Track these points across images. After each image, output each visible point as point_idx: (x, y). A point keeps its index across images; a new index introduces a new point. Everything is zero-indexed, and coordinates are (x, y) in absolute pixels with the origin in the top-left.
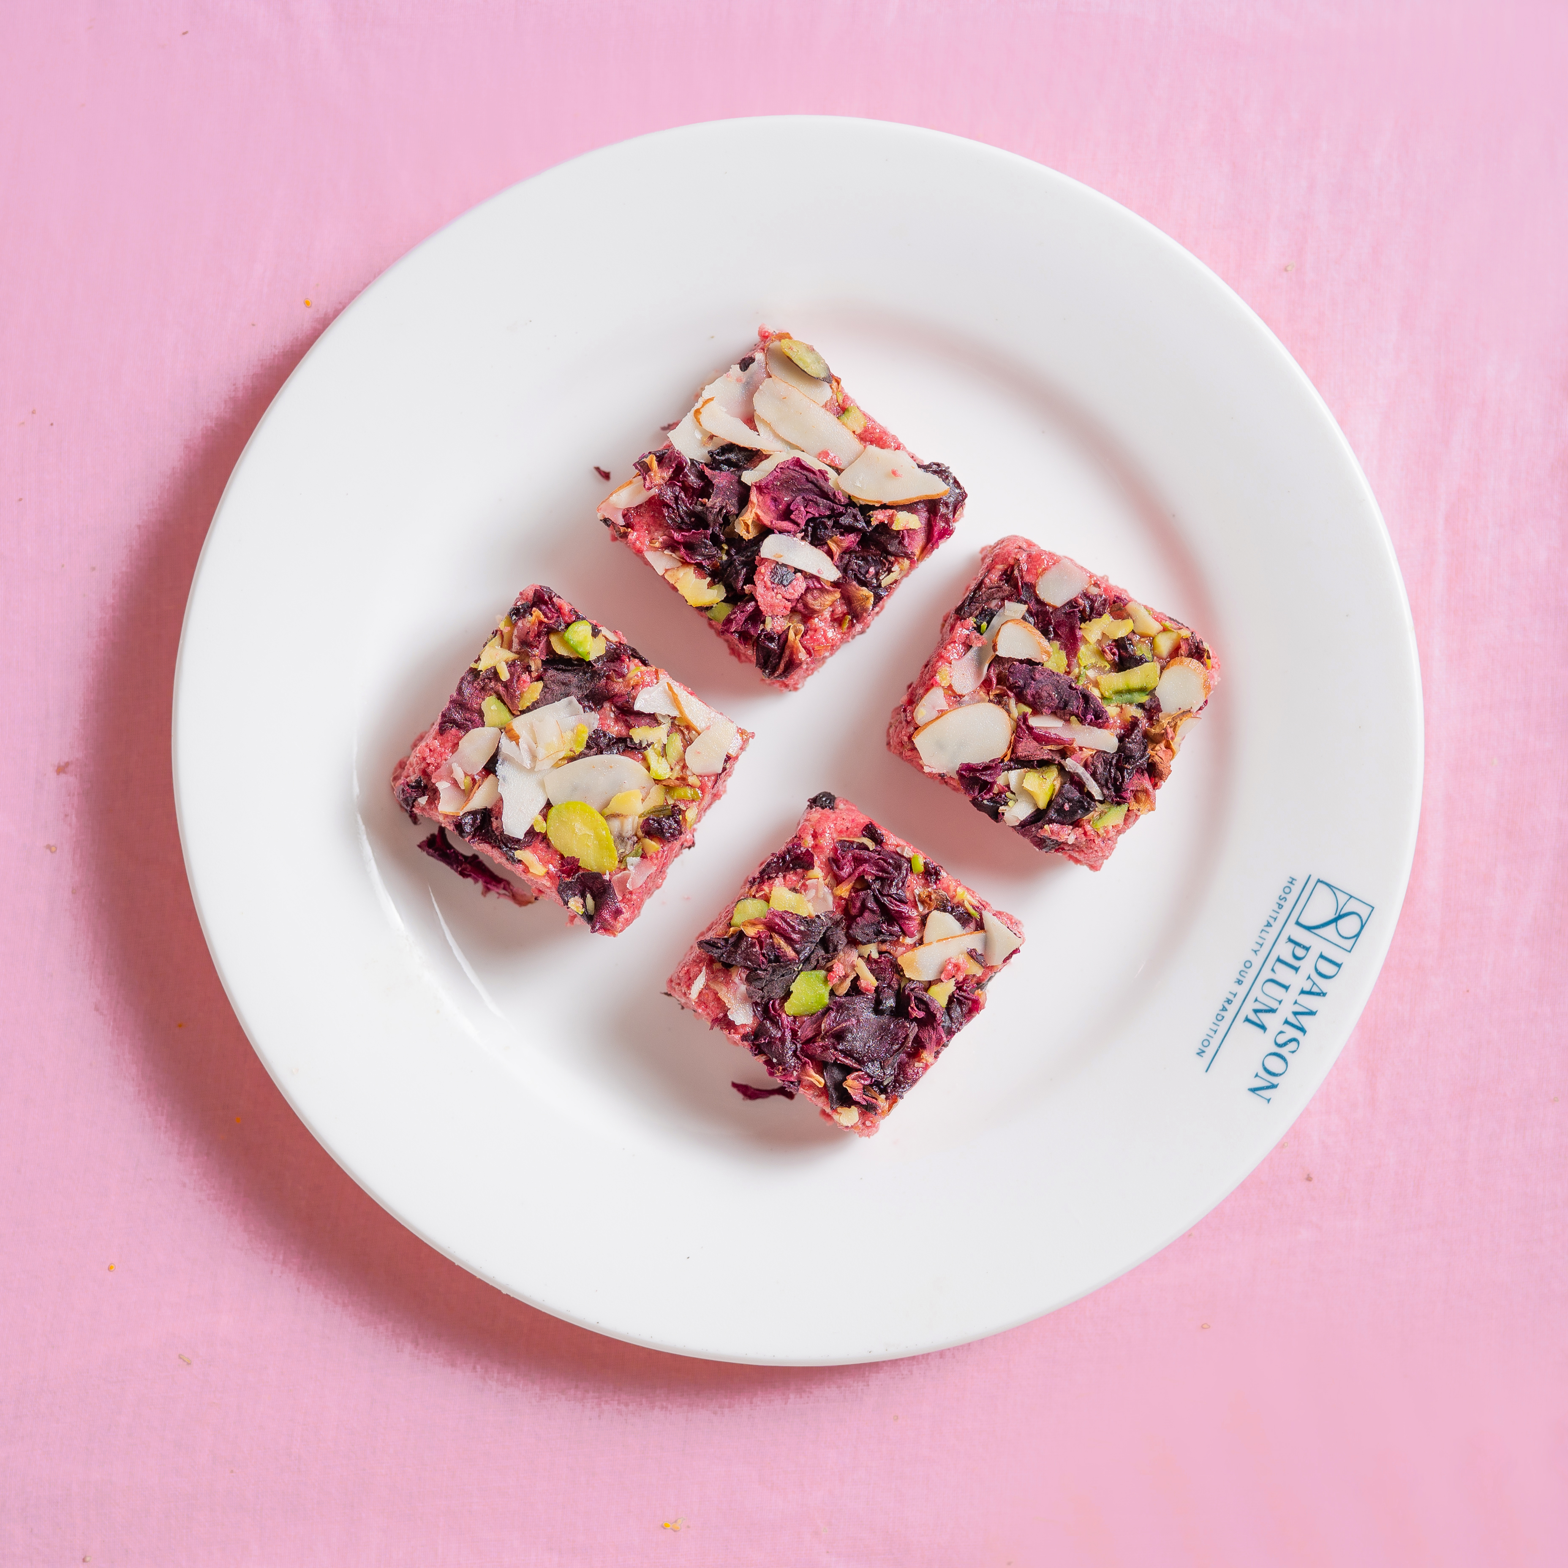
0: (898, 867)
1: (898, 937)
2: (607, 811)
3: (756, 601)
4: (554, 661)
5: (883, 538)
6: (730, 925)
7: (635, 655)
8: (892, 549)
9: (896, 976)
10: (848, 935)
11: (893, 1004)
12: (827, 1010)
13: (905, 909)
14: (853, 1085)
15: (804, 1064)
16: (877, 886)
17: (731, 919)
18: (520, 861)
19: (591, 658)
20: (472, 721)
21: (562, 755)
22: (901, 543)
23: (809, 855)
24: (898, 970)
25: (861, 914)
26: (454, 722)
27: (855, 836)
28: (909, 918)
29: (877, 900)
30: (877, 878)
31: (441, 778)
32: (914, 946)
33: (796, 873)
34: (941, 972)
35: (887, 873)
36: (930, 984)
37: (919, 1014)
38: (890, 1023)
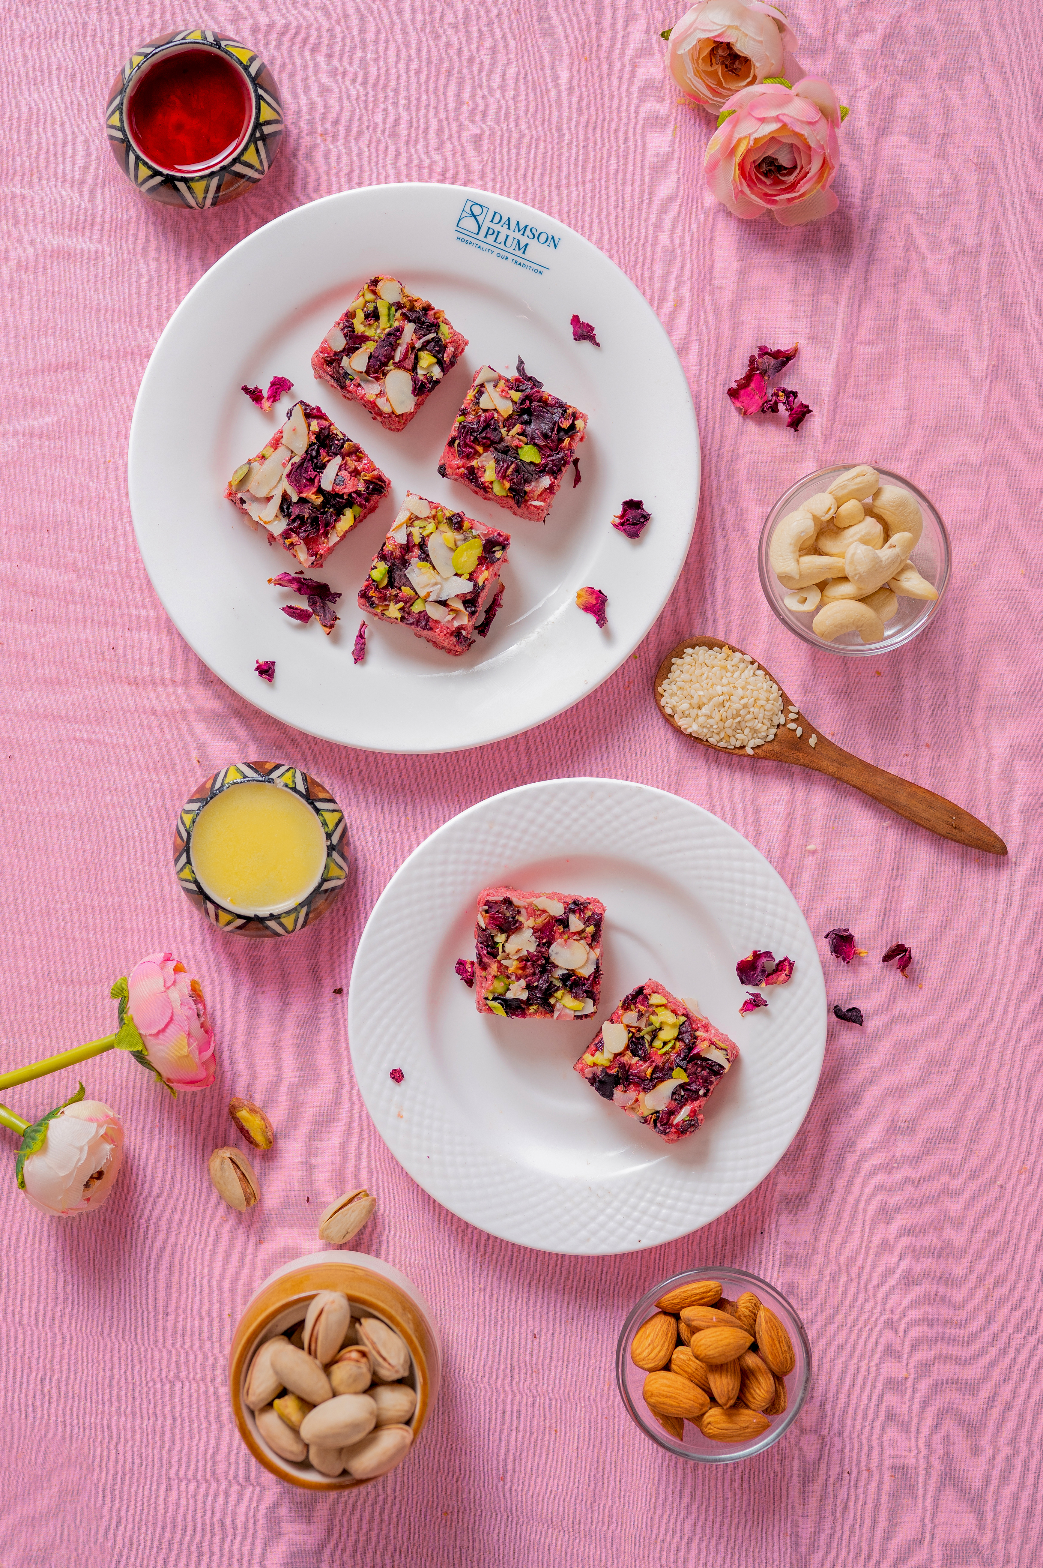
0: (464, 427)
1: (495, 420)
2: (454, 548)
3: (352, 492)
4: (391, 584)
5: (322, 437)
6: (507, 496)
7: (382, 549)
8: (327, 433)
9: (513, 417)
10: (499, 443)
11: (526, 416)
12: (535, 445)
13: (482, 420)
14: (565, 425)
15: (561, 448)
16: (475, 434)
17: (504, 496)
18: (484, 583)
19: (387, 567)
20: (424, 616)
21: (432, 571)
22: (324, 429)
23: (468, 468)
24: (510, 417)
25: (489, 438)
26: (426, 624)
27: (455, 450)
28: (486, 417)
29: (481, 433)
30: (471, 435)
31: (453, 626)
32: (498, 412)
33: (478, 473)
34: (507, 397)
35: (468, 431)
36: (513, 402)
37: (528, 403)
38: (534, 415)
